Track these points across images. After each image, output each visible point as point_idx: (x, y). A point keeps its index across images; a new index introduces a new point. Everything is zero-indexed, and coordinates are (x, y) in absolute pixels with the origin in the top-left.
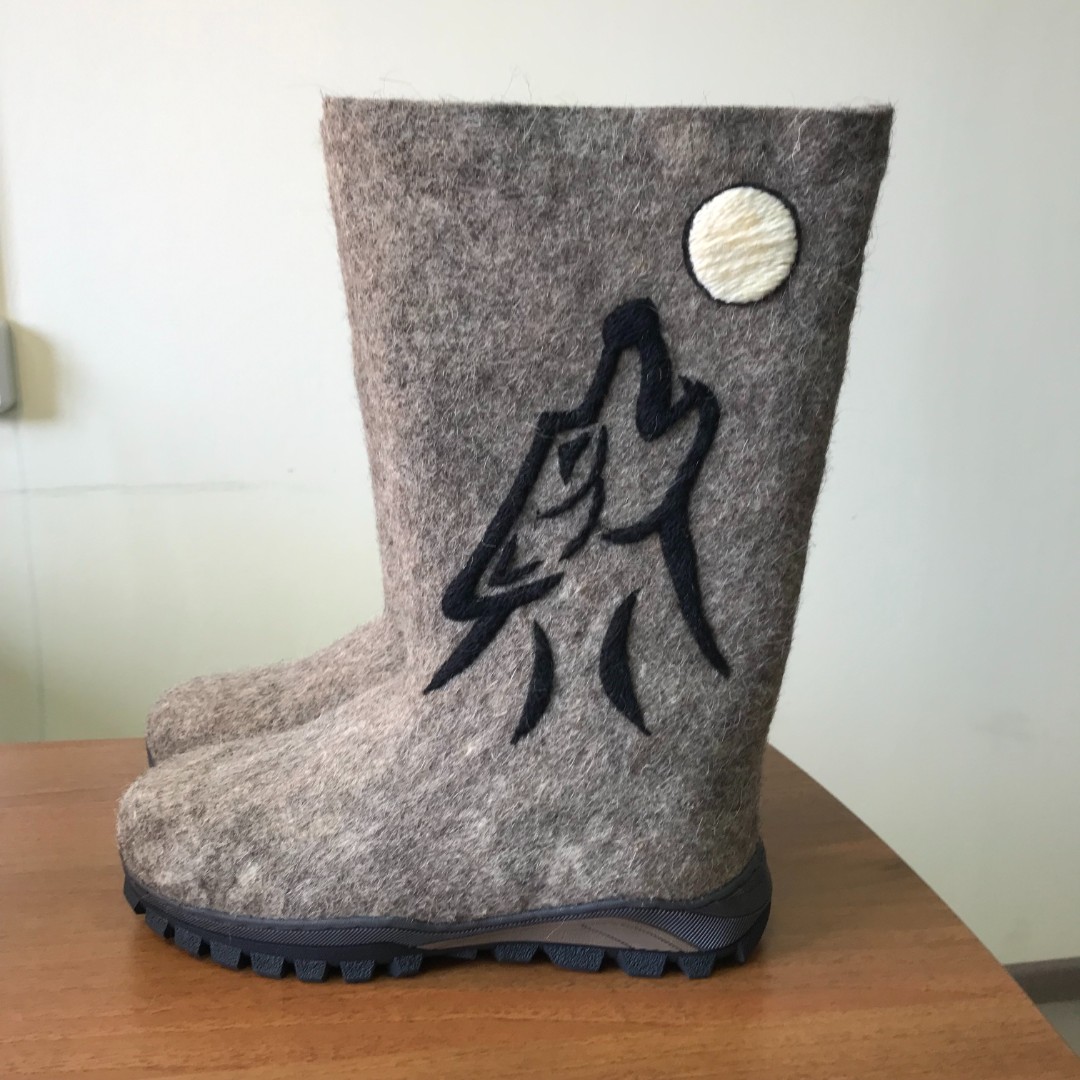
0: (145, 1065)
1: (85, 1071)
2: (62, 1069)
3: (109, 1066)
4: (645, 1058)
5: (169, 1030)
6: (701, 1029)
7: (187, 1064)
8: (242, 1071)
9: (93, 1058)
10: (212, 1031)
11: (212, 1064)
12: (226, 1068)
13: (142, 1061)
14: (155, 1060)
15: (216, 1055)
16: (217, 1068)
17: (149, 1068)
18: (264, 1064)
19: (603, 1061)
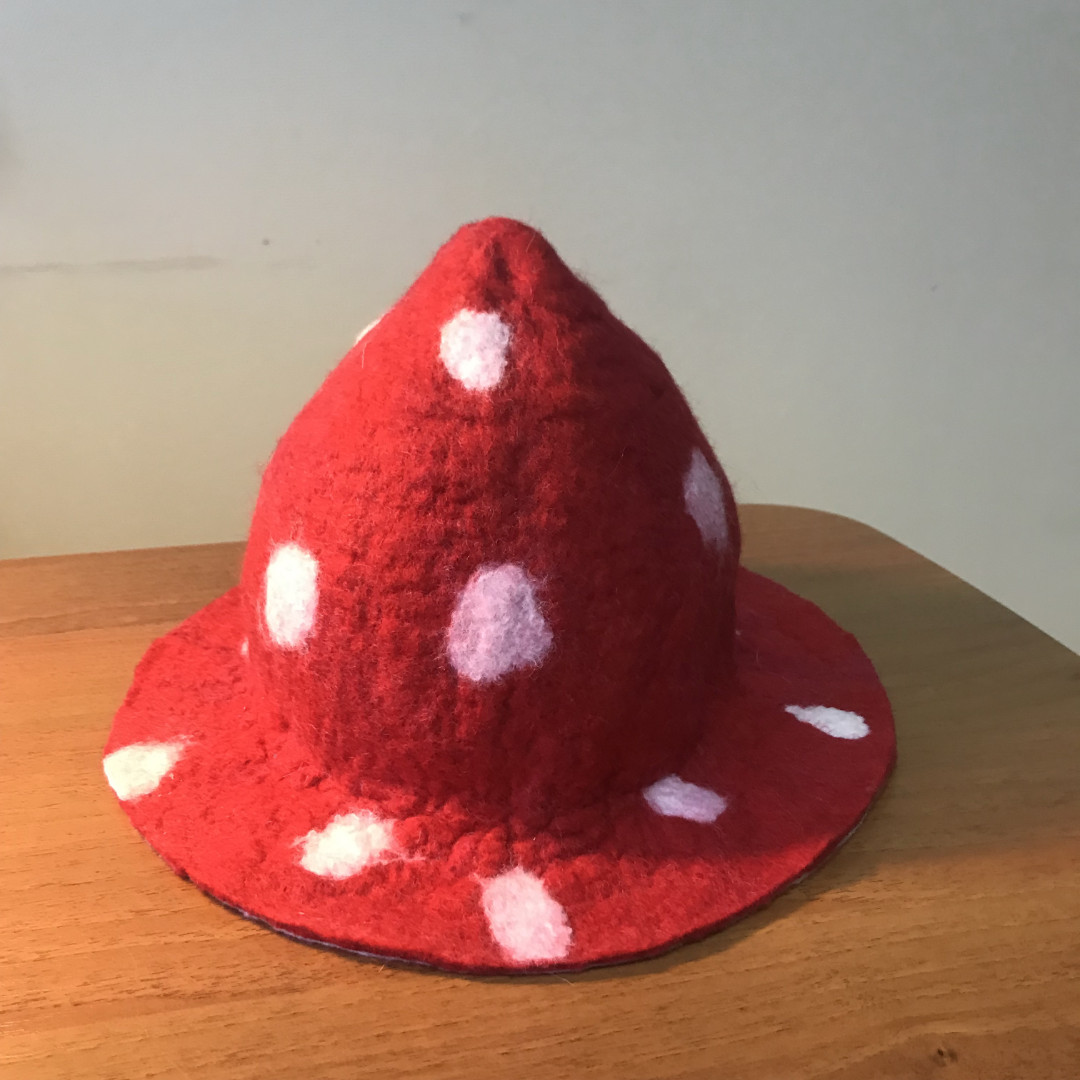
0: (159, 991)
1: (76, 1005)
2: (43, 1004)
3: (109, 995)
4: (849, 950)
5: (185, 939)
6: (909, 905)
7: (218, 989)
8: (297, 996)
9: (85, 984)
10: (245, 938)
11: (255, 986)
12: (273, 992)
13: (154, 987)
14: (173, 984)
15: (257, 973)
16: (261, 993)
17: (165, 995)
18: (327, 983)
19: (792, 958)
